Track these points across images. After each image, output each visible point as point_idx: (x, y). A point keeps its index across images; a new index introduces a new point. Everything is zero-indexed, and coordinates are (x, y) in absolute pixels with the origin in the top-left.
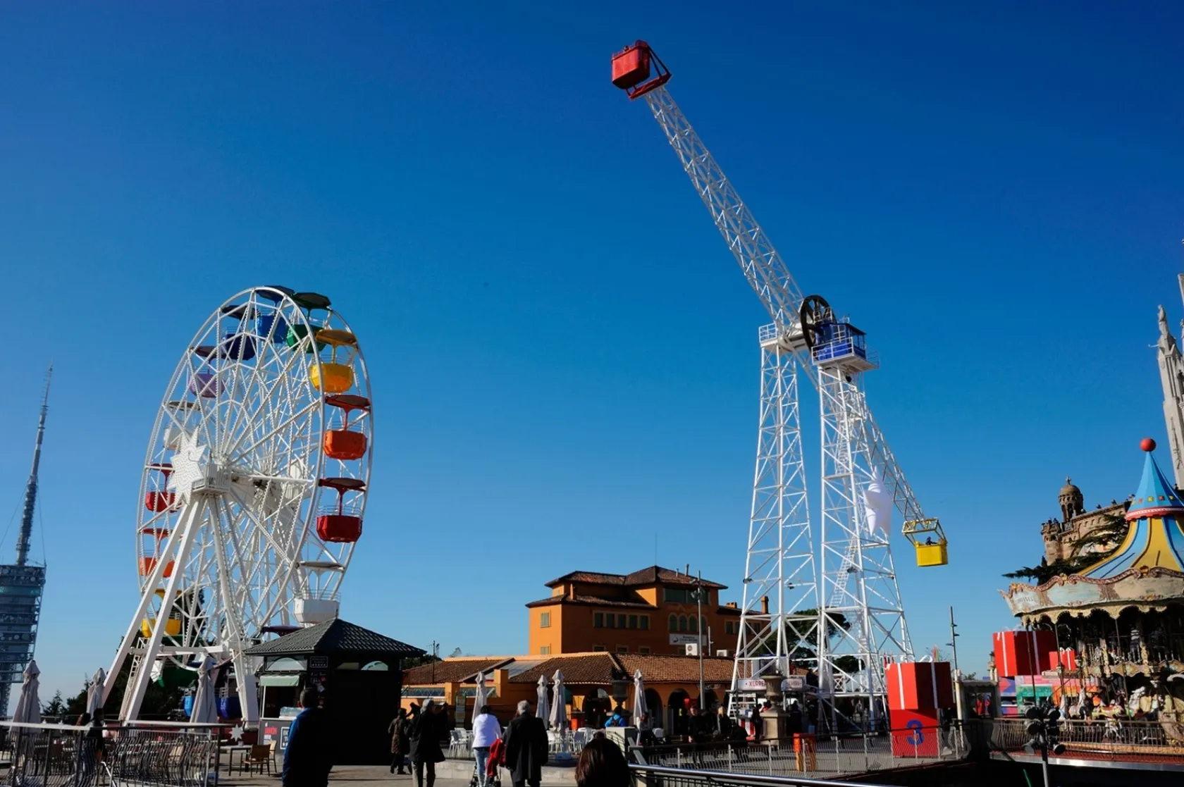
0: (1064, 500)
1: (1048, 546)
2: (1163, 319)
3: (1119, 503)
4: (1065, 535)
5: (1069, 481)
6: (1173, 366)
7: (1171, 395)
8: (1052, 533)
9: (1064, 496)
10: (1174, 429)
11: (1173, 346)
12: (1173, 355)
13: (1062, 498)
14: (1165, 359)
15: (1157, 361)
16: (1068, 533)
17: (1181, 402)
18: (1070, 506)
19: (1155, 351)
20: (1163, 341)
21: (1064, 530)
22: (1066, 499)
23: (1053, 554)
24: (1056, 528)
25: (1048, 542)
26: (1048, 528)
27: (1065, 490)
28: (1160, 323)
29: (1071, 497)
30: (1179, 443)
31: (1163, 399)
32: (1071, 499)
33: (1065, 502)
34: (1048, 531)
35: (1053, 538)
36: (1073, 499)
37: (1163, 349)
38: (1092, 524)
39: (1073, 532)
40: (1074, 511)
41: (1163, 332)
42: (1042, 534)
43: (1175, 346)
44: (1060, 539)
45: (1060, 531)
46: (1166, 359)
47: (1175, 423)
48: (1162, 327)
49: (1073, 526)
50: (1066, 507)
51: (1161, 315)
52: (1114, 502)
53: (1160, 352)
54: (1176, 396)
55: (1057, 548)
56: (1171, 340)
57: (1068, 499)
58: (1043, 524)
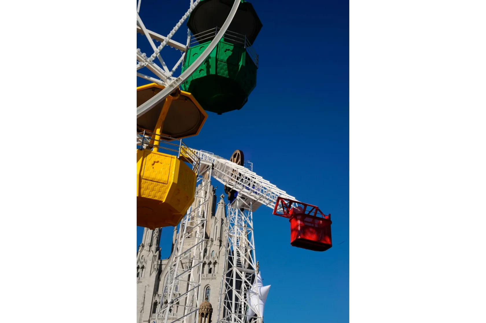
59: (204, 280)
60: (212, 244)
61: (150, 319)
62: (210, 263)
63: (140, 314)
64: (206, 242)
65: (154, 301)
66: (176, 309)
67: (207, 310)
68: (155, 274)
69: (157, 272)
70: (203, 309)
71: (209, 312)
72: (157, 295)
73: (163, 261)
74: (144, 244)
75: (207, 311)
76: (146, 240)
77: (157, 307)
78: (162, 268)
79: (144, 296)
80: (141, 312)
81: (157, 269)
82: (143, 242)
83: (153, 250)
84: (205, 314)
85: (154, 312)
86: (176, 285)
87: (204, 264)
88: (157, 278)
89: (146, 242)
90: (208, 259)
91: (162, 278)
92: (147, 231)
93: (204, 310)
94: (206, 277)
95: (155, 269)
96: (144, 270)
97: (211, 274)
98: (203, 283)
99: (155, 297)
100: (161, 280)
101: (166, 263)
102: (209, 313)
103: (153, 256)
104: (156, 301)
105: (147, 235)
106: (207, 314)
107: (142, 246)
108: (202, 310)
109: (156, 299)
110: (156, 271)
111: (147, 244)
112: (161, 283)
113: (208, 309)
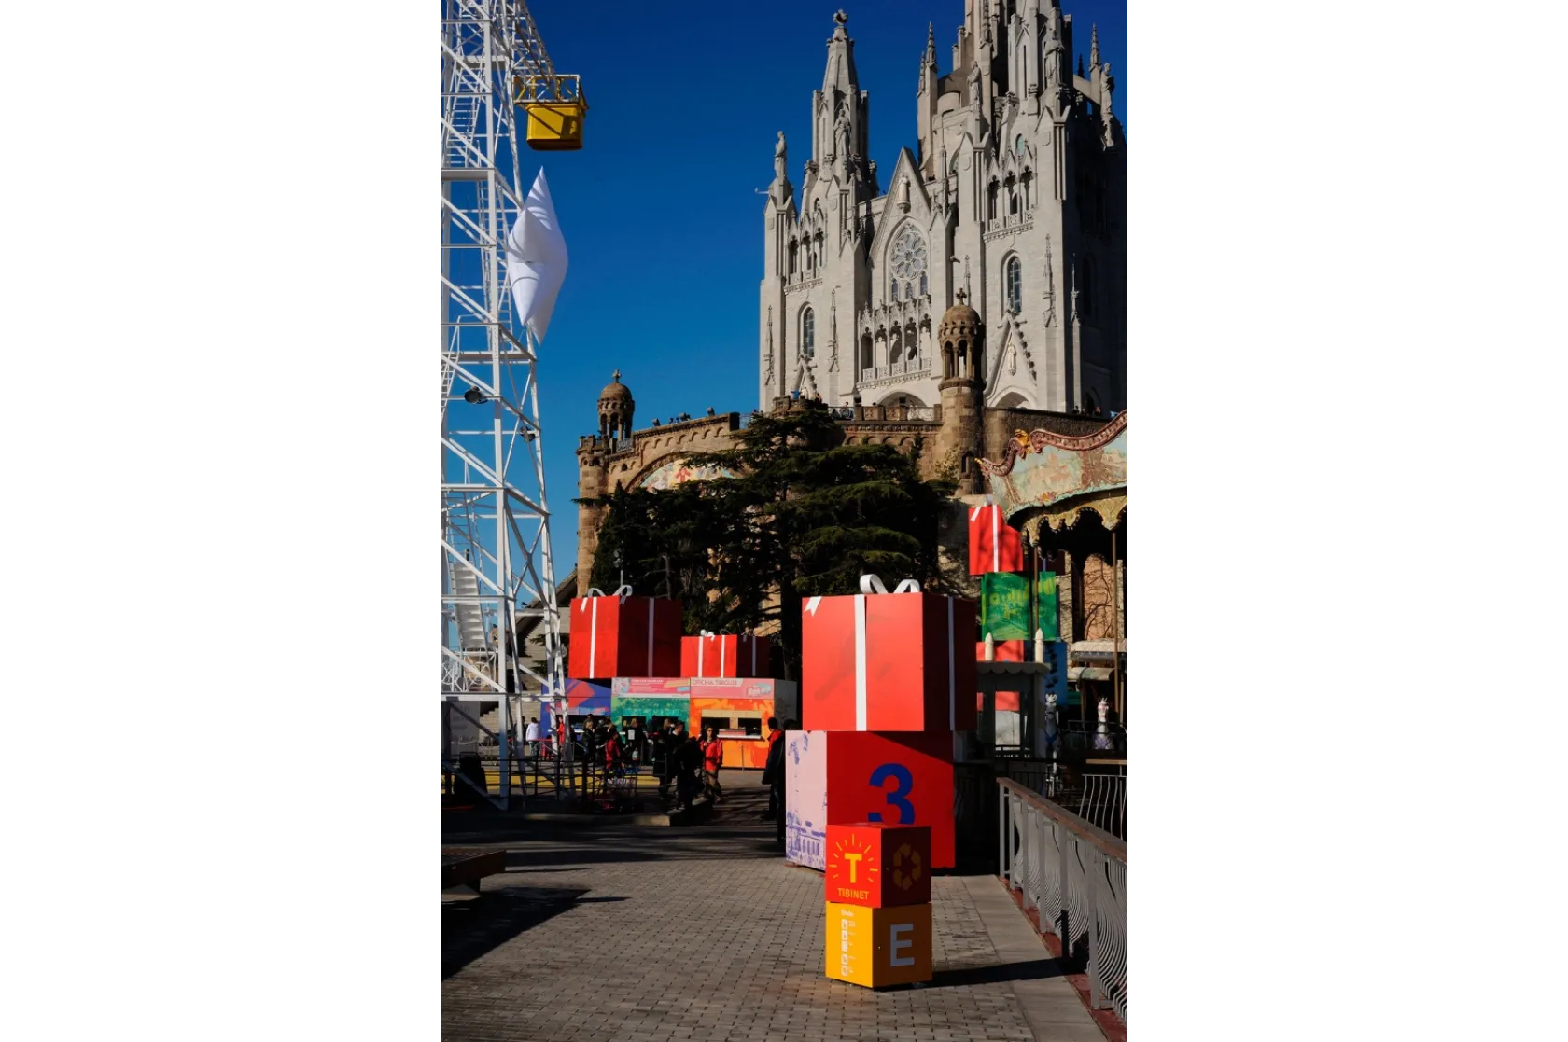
0: (606, 407)
1: (586, 474)
2: (782, 154)
3: (720, 414)
4: (618, 458)
5: (617, 377)
6: (786, 227)
7: (775, 272)
8: (596, 454)
9: (608, 399)
10: (771, 325)
11: (790, 197)
12: (788, 212)
13: (605, 403)
14: (775, 216)
15: (763, 215)
16: (624, 457)
17: (787, 285)
18: (614, 417)
19: (765, 198)
20: (776, 188)
21: (614, 452)
22: (610, 406)
23: (592, 488)
24: (603, 446)
25: (587, 468)
26: (591, 444)
27: (609, 391)
28: (777, 159)
29: (619, 402)
30: (774, 346)
31: (762, 277)
32: (618, 406)
33: (607, 410)
34: (589, 449)
35: (595, 462)
36: (621, 406)
37: (774, 199)
38: (667, 445)
39: (633, 454)
40: (620, 426)
41: (778, 174)
42: (579, 453)
43: (792, 200)
44: (607, 465)
45: (608, 452)
46: (778, 215)
47: (773, 315)
48: (778, 166)
49: (634, 446)
50: (609, 418)
51: (780, 147)
52: (712, 412)
53: (771, 202)
54: (782, 274)
55: (600, 478)
56: (788, 189)
57: (614, 406)
58: (583, 437)
59: (998, 240)
60: (1014, 114)
62: (1010, 181)
65: (861, 332)
67: (961, 332)
69: (859, 240)
70: (948, 332)
71: (969, 335)
72: (867, 312)
73: (873, 204)
75: (960, 335)
76: (821, 145)
77: (872, 349)
79: (832, 321)
84: (955, 345)
85: (866, 364)
86: (921, 270)
87: (993, 187)
90: (1001, 167)
91: (878, 255)
93: (952, 333)
94: (1002, 228)
97: (1018, 214)
98: (996, 251)
99: (861, 318)
100: (875, 265)
101: (885, 207)
102: (969, 339)
103: (841, 195)
104: (867, 329)
106: (962, 345)
108: (945, 334)
109: (865, 325)
112: (877, 273)
113: (962, 329)
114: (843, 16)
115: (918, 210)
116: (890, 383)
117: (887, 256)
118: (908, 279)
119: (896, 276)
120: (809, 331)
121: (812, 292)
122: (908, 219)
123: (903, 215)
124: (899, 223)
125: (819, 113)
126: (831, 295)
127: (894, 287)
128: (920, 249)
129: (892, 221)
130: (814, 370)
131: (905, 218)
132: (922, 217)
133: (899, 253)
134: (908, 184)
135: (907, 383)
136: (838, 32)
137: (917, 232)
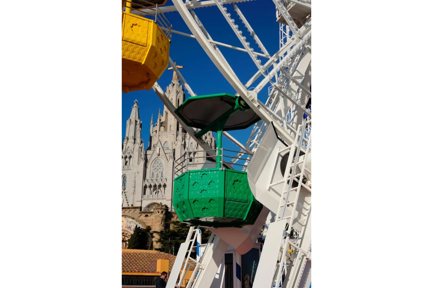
61: (142, 199)
62: (190, 153)
63: (133, 196)
64: (184, 136)
65: (144, 185)
66: (164, 191)
68: (142, 163)
69: (145, 161)
72: (146, 180)
73: (147, 152)
74: (129, 137)
76: (130, 133)
77: (146, 190)
78: (148, 157)
79: (134, 181)
80: (133, 194)
81: (144, 158)
82: (127, 135)
83: (138, 143)
85: (145, 194)
86: (162, 171)
88: (145, 166)
89: (130, 135)
91: (149, 166)
92: (130, 126)
95: (142, 158)
96: (131, 159)
99: (144, 181)
100: (148, 168)
101: (151, 153)
103: (139, 148)
104: (146, 184)
105: (130, 129)
107: (127, 139)
109: (145, 183)
110: (143, 160)
111: (131, 137)
112: (148, 170)
114: (137, 101)
115: (162, 156)
116: (153, 200)
117: (151, 166)
118: (157, 173)
119: (153, 171)
120: (124, 182)
121: (127, 171)
122: (158, 158)
123: (158, 156)
124: (156, 158)
125: (130, 125)
126: (134, 174)
127: (153, 174)
128: (161, 166)
129: (154, 157)
130: (126, 193)
131: (157, 157)
132: (163, 158)
133: (155, 166)
134: (160, 149)
135: (158, 200)
136: (135, 105)
137: (161, 161)
